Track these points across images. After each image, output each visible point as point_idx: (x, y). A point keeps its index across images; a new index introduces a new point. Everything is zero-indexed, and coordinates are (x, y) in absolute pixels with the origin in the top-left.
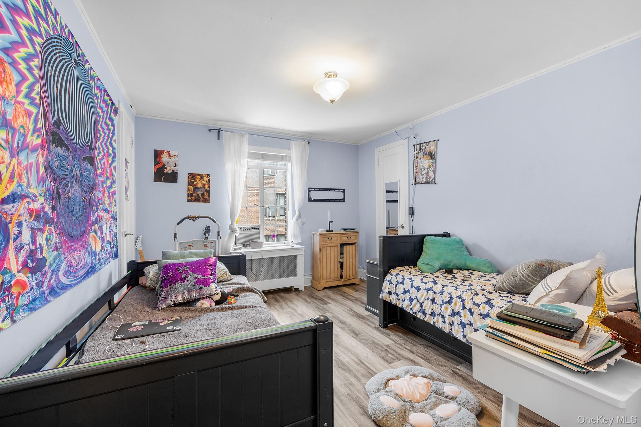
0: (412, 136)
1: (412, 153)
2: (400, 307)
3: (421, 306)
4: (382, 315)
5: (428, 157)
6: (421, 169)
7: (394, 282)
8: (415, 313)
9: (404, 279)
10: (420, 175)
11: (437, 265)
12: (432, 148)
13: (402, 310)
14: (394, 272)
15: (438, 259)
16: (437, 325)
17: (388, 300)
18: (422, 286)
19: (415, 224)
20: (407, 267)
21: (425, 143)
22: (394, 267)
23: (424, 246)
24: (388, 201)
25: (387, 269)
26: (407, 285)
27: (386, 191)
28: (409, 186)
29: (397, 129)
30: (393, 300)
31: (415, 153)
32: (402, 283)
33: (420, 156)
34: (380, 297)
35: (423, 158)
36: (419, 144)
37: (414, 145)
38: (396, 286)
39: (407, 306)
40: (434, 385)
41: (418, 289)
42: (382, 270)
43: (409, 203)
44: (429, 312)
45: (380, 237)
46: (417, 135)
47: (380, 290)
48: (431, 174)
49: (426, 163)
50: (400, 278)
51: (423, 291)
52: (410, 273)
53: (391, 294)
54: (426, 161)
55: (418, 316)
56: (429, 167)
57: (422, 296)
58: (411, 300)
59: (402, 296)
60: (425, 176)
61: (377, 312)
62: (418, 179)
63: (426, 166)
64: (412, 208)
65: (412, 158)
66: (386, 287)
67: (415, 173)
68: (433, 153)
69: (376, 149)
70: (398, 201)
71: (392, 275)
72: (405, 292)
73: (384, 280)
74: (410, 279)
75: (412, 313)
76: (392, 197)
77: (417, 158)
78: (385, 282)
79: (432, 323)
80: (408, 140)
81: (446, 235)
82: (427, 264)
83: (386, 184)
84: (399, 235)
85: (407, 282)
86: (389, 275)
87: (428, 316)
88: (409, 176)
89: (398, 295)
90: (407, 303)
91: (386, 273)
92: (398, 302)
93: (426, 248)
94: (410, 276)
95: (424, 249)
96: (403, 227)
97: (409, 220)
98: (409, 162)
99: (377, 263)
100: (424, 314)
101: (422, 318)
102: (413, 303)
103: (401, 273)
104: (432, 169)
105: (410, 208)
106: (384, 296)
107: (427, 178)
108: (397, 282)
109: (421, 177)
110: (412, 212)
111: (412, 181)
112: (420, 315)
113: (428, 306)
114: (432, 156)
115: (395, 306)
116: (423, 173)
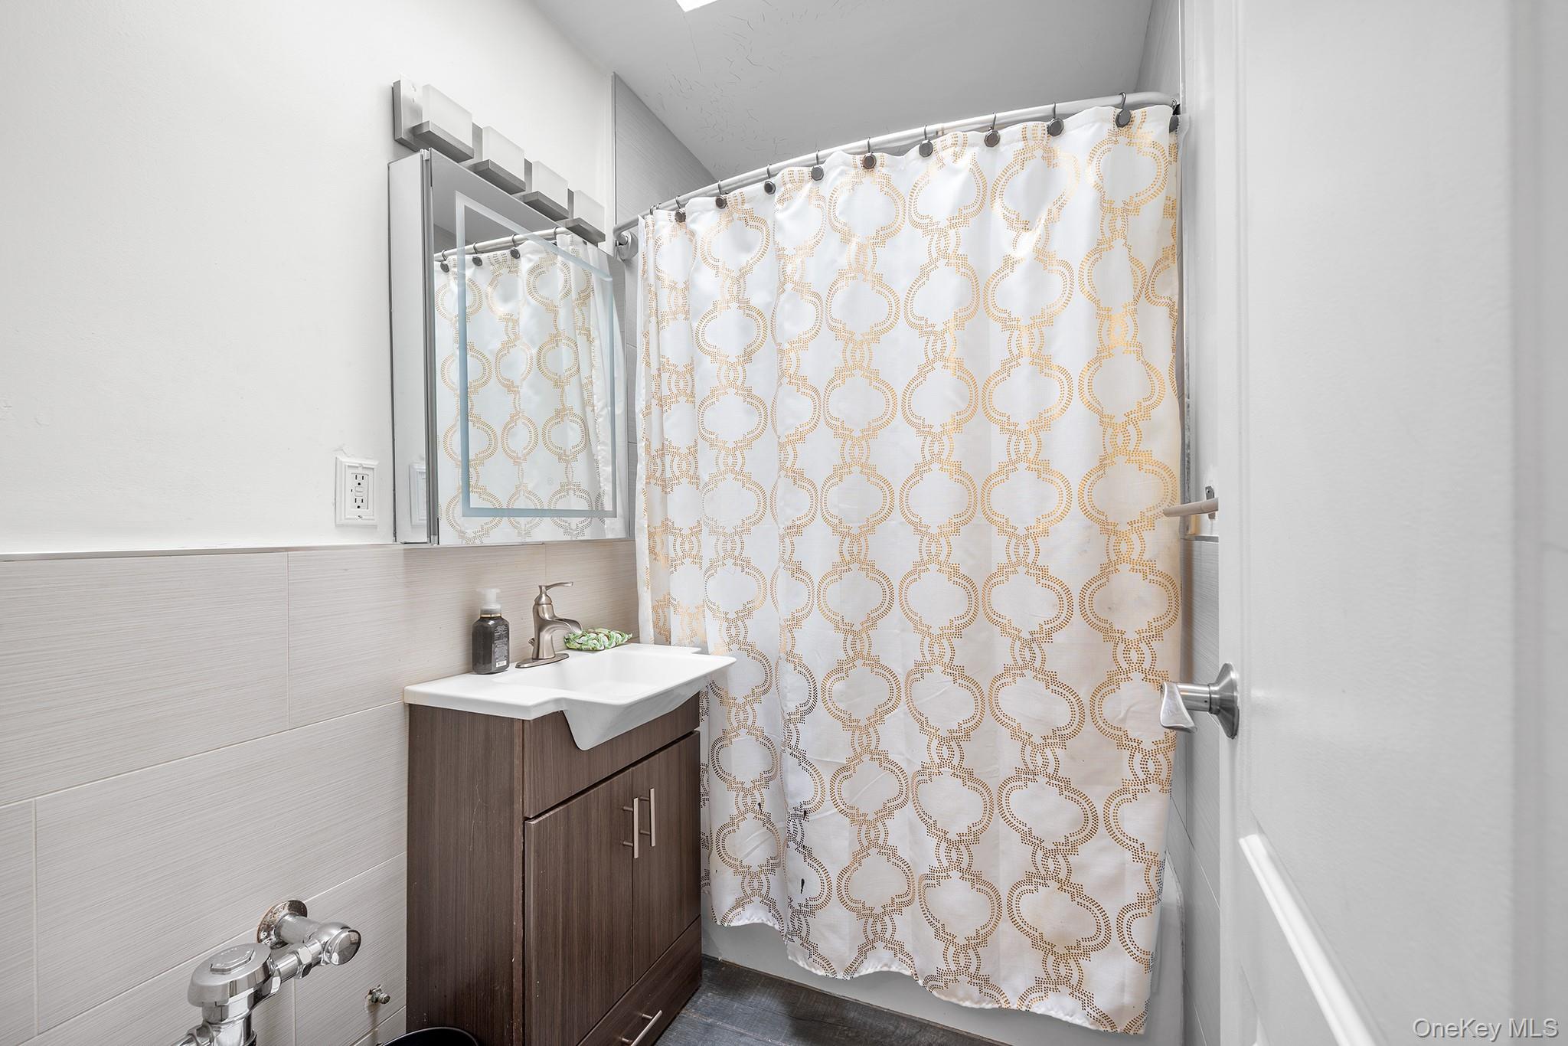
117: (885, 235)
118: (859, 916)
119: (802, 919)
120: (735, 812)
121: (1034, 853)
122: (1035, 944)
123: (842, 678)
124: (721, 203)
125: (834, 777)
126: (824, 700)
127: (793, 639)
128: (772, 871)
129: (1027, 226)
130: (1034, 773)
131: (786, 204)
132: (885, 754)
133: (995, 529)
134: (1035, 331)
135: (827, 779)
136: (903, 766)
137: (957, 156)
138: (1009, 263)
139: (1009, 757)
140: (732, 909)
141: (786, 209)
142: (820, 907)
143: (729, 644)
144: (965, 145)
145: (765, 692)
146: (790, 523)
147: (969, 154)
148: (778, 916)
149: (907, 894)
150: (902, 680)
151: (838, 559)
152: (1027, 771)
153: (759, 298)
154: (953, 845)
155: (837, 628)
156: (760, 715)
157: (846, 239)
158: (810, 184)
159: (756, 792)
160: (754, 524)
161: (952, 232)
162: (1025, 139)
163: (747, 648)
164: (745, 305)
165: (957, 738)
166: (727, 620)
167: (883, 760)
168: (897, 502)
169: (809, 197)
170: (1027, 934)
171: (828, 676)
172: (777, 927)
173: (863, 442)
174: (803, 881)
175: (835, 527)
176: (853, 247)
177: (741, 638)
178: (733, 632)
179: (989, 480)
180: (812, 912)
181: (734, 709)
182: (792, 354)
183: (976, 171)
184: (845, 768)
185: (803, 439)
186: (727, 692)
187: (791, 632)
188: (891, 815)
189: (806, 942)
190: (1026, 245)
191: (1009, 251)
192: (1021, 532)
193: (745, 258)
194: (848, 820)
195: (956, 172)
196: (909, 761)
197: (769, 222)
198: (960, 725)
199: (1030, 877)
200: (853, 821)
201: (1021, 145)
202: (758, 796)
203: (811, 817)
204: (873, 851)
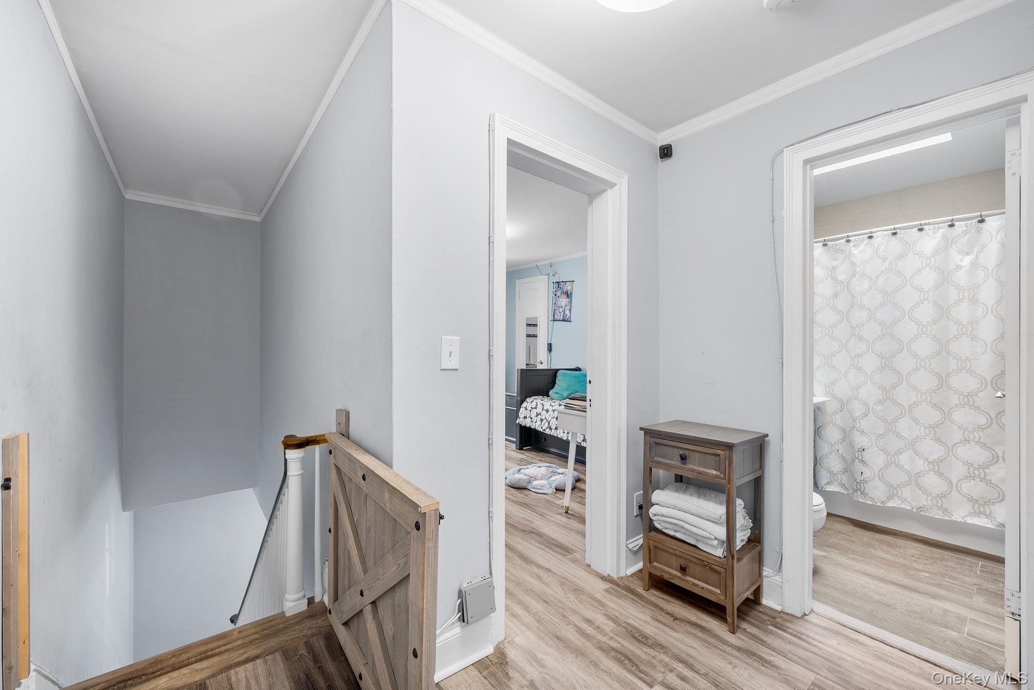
0: (552, 274)
1: (552, 290)
2: (533, 428)
3: (549, 424)
4: (518, 442)
5: (565, 296)
6: (559, 307)
7: (529, 409)
8: (544, 430)
9: (537, 405)
10: (558, 312)
11: (565, 394)
12: (569, 288)
13: (535, 430)
14: (529, 400)
15: (567, 389)
16: (559, 436)
17: (523, 424)
18: (550, 409)
19: (552, 359)
20: (542, 397)
21: (563, 282)
22: (530, 397)
23: (557, 379)
24: (528, 336)
25: (523, 399)
26: (539, 410)
27: (527, 324)
28: (548, 322)
29: (538, 264)
30: (528, 423)
31: (554, 290)
32: (536, 408)
33: (559, 293)
34: (517, 422)
35: (561, 296)
36: (557, 282)
37: (553, 283)
38: (530, 411)
39: (539, 426)
40: (551, 469)
41: (547, 411)
42: (519, 398)
43: (548, 341)
44: (553, 427)
45: (518, 370)
46: (556, 273)
47: (517, 416)
48: (567, 312)
49: (563, 301)
50: (534, 405)
51: (551, 412)
52: (543, 400)
53: (526, 418)
54: (564, 300)
55: (546, 432)
56: (566, 306)
57: (550, 416)
58: (542, 420)
59: (535, 419)
60: (562, 314)
61: (515, 440)
62: (556, 316)
63: (563, 304)
64: (551, 344)
65: (551, 295)
66: (522, 412)
67: (553, 310)
68: (569, 293)
69: (517, 281)
70: (538, 336)
71: (527, 402)
72: (538, 415)
73: (520, 408)
74: (542, 404)
75: (542, 431)
76: (532, 331)
77: (556, 295)
78: (521, 409)
79: (556, 435)
80: (548, 277)
81: (578, 369)
82: (557, 393)
83: (526, 318)
84: (538, 368)
85: (540, 407)
86: (525, 403)
87: (553, 430)
88: (548, 312)
89: (531, 418)
90: (539, 423)
91: (522, 402)
92: (531, 424)
93: (559, 380)
94: (542, 402)
95: (557, 382)
96: (542, 363)
97: (548, 355)
98: (548, 299)
99: (516, 395)
100: (551, 429)
101: (549, 433)
102: (543, 423)
103: (535, 401)
104: (568, 307)
105: (548, 344)
106: (520, 421)
107: (563, 316)
108: (532, 407)
109: (559, 314)
110: (550, 348)
111: (551, 318)
112: (548, 432)
113: (554, 423)
114: (568, 295)
115: (530, 428)
116: (561, 310)
117: (901, 257)
118: (887, 486)
119: (862, 485)
120: (827, 451)
121: (969, 469)
122: (969, 500)
123: (881, 405)
124: (825, 245)
125: (877, 438)
126: (873, 412)
127: (858, 392)
128: (844, 474)
129: (967, 254)
130: (969, 441)
131: (856, 248)
132: (899, 433)
133: (951, 357)
134: (971, 291)
135: (874, 439)
136: (908, 437)
137: (935, 233)
138: (959, 267)
139: (957, 436)
140: (826, 485)
141: (857, 249)
142: (869, 481)
143: (826, 394)
144: (939, 228)
145: (841, 411)
146: (857, 354)
147: (941, 232)
148: (846, 489)
149: (908, 481)
150: (907, 408)
151: (880, 366)
152: (966, 440)
153: (841, 277)
154: (929, 462)
155: (879, 389)
156: (838, 419)
157: (884, 260)
158: (867, 241)
159: (836, 446)
160: (838, 353)
161: (933, 259)
162: (966, 227)
163: (834, 397)
164: (835, 279)
165: (933, 427)
166: (825, 385)
167: (898, 435)
168: (905, 347)
169: (866, 245)
170: (965, 497)
171: (875, 404)
172: (846, 493)
173: (891, 327)
174: (862, 473)
175: (878, 356)
176: (888, 263)
177: (831, 392)
178: (828, 390)
179: (949, 340)
180: (867, 482)
181: (828, 416)
182: (859, 298)
183: (944, 237)
184: (882, 435)
185: (863, 325)
186: (825, 410)
187: (857, 390)
188: (901, 453)
189: (863, 493)
190: (967, 261)
191: (960, 263)
192: (964, 358)
193: (835, 263)
194: (883, 453)
195: (935, 238)
196: (910, 435)
197: (847, 252)
198: (934, 423)
199: (966, 477)
200: (885, 453)
201: (966, 228)
202: (837, 447)
203: (866, 451)
204: (893, 465)
